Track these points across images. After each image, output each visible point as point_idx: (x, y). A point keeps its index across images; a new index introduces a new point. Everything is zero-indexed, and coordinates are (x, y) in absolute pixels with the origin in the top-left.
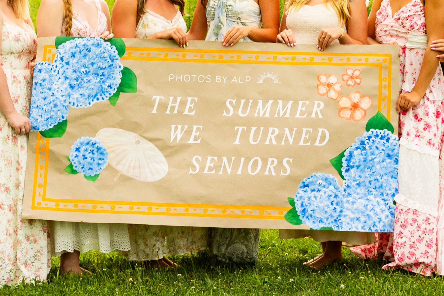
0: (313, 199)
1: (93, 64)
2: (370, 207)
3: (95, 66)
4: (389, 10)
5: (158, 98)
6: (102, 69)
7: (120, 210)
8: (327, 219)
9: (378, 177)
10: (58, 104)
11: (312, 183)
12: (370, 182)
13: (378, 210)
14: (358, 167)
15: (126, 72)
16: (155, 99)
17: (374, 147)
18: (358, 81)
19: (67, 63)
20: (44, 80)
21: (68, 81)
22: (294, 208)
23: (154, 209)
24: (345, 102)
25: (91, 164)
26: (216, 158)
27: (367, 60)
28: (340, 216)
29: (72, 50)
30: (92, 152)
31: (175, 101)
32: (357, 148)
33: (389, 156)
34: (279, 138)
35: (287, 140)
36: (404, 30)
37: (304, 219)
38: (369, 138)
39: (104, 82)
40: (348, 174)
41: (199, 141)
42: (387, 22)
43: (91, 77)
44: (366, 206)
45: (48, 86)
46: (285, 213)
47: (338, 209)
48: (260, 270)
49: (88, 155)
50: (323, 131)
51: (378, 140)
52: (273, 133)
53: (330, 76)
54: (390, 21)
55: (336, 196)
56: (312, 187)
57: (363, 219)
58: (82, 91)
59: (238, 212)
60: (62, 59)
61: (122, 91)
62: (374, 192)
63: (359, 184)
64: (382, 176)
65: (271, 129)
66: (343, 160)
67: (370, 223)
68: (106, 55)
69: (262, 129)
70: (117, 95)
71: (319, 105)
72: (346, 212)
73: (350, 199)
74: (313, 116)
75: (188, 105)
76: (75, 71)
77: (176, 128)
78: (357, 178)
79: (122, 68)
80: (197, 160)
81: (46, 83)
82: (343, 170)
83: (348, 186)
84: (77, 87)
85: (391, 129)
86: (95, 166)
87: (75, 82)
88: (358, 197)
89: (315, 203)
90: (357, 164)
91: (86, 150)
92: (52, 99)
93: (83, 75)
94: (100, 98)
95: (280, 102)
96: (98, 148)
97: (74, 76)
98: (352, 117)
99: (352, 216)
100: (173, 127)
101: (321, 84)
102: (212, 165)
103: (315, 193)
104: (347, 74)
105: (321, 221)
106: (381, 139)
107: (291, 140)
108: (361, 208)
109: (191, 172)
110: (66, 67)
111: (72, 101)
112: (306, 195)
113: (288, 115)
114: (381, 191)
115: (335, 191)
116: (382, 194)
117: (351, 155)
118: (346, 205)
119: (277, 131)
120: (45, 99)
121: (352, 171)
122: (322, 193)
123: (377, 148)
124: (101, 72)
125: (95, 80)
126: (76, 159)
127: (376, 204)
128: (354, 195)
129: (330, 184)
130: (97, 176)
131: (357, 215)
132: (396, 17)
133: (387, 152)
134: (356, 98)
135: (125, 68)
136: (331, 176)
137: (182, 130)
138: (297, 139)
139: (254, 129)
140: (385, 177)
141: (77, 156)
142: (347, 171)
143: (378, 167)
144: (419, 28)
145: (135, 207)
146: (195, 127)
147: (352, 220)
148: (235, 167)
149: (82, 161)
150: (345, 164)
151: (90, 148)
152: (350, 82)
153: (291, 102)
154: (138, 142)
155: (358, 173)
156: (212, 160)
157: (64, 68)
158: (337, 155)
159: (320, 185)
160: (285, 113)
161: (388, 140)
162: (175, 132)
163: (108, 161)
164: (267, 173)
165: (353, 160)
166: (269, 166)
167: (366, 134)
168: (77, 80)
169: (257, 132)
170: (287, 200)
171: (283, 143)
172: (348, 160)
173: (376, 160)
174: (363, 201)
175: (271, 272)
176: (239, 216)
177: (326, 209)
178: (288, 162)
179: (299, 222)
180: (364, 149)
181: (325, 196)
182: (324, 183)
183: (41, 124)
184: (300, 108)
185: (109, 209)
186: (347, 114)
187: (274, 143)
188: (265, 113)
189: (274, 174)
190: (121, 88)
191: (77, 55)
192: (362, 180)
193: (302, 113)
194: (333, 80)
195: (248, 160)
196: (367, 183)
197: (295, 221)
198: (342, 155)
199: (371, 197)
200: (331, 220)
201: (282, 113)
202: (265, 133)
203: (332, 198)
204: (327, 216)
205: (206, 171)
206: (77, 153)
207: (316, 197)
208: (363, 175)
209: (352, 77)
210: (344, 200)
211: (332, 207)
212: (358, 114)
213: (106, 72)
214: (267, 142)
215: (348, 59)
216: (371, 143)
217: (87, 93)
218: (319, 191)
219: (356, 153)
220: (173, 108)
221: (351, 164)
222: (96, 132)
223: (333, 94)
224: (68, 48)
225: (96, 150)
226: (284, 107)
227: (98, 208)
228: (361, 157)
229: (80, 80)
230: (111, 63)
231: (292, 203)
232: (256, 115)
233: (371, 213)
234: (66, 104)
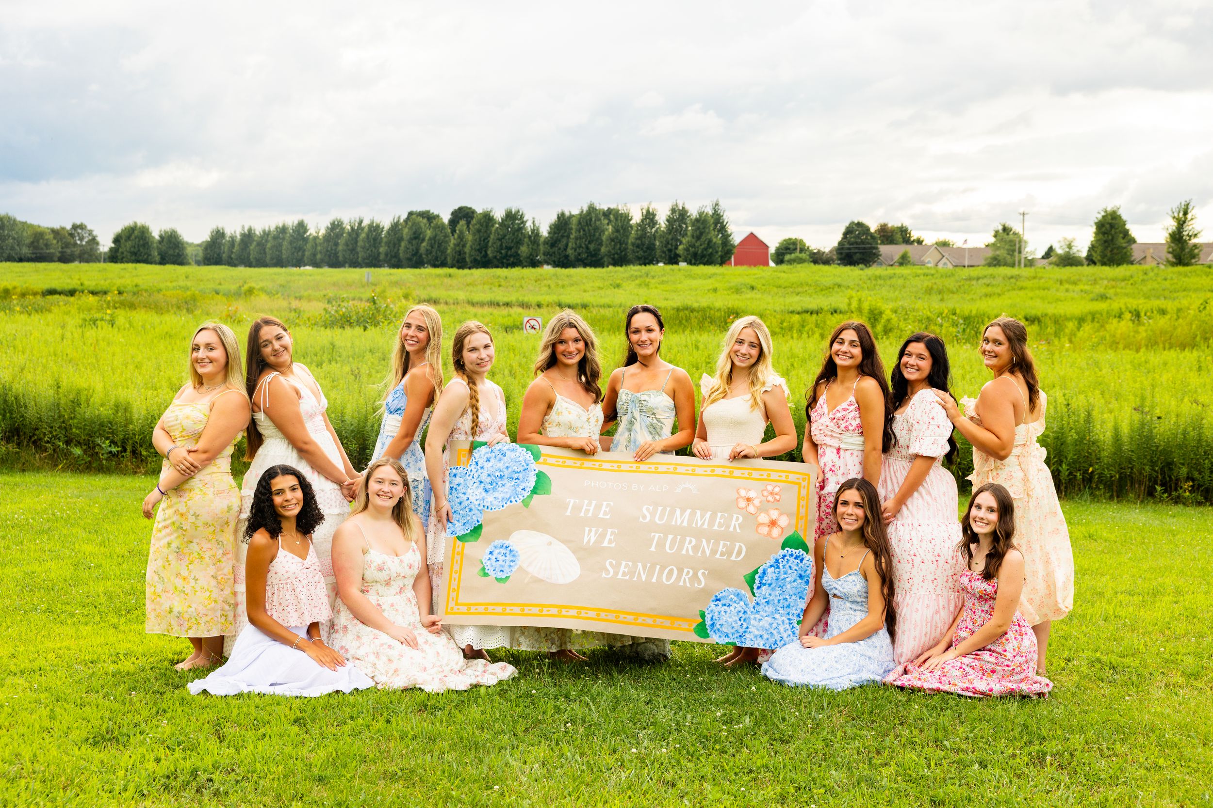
0: (723, 613)
1: (507, 468)
2: (774, 625)
3: (510, 470)
4: (825, 409)
5: (572, 501)
6: (517, 473)
7: (529, 612)
8: (733, 634)
9: (788, 597)
10: (473, 508)
11: (724, 597)
12: (779, 601)
13: (781, 629)
14: (770, 585)
15: (540, 476)
16: (569, 502)
17: (787, 566)
18: (778, 497)
19: (482, 468)
20: (459, 485)
21: (483, 485)
22: (704, 621)
23: (564, 612)
24: (763, 518)
25: (503, 566)
26: (630, 564)
27: (787, 477)
28: (745, 632)
29: (487, 455)
30: (505, 555)
31: (589, 504)
32: (771, 566)
33: (801, 576)
34: (696, 548)
35: (704, 552)
36: (839, 431)
37: (711, 633)
38: (784, 556)
39: (518, 486)
40: (759, 591)
41: (613, 545)
42: (823, 420)
43: (505, 481)
44: (771, 624)
45: (463, 491)
46: (694, 625)
47: (745, 625)
48: (669, 666)
49: (501, 558)
50: (740, 546)
51: (792, 559)
52: (690, 543)
53: (750, 490)
54: (825, 420)
55: (745, 612)
56: (723, 602)
57: (766, 636)
58: (496, 494)
59: (649, 621)
60: (477, 463)
61: (536, 493)
62: (781, 611)
63: (768, 602)
64: (791, 596)
65: (688, 539)
66: (757, 576)
67: (772, 640)
68: (521, 459)
69: (679, 537)
70: (530, 497)
71: (737, 518)
72: (751, 629)
73: (758, 616)
74: (731, 529)
75: (604, 508)
76: (489, 475)
77: (590, 531)
78: (767, 596)
79: (537, 472)
80: (611, 564)
81: (460, 487)
82: (755, 587)
83: (758, 604)
84: (491, 491)
85: (806, 550)
86: (506, 569)
87: (490, 487)
88: (765, 614)
89: (725, 618)
90: (769, 582)
91: (499, 553)
92: (466, 503)
93: (498, 479)
94: (514, 500)
95: (698, 512)
96: (511, 551)
97: (489, 480)
98: (769, 534)
99: (757, 633)
100: (587, 529)
101: (741, 497)
102: (626, 570)
103: (726, 607)
104: (766, 490)
105: (727, 636)
106: (795, 558)
107: (708, 552)
108: (767, 626)
109: (604, 575)
110: (480, 471)
111: (486, 505)
112: (716, 609)
113: (706, 526)
114: (788, 610)
115: (744, 607)
116: (788, 614)
117: (764, 573)
118: (753, 622)
119: (694, 542)
120: (460, 503)
121: (764, 588)
122: (732, 608)
123: (790, 567)
124: (515, 476)
125: (509, 484)
126: (489, 562)
127: (780, 623)
128: (762, 613)
129: (741, 600)
130: (507, 578)
131: (761, 633)
132: (831, 416)
133: (800, 572)
134: (774, 515)
135: (540, 472)
136: (743, 592)
137: (596, 533)
138: (714, 552)
139: (670, 537)
140: (794, 597)
141: (489, 559)
142: (759, 588)
143: (789, 586)
144: (854, 430)
145: (545, 609)
146: (610, 531)
147: (756, 637)
148: (650, 574)
149: (494, 564)
150: (757, 581)
151: (503, 551)
152: (770, 498)
153: (709, 513)
154: (550, 544)
155: (769, 591)
156: (627, 566)
157: (479, 473)
158: (751, 571)
159: (731, 600)
160: (703, 524)
161: (802, 560)
162: (589, 534)
163: (519, 563)
164: (681, 583)
165: (766, 578)
166: (684, 576)
167: (782, 552)
168: (491, 484)
169: (673, 541)
170: (698, 613)
171: (699, 555)
172: (761, 578)
173: (788, 580)
174: (769, 620)
175: (679, 669)
176: (649, 625)
177: (734, 625)
178: (703, 573)
179: (707, 636)
180: (778, 567)
181: (734, 612)
182: (735, 599)
183: (458, 529)
184: (718, 520)
185: (519, 612)
186: (765, 530)
187: (691, 553)
188: (682, 522)
189: (688, 585)
190: (534, 491)
191: (492, 460)
192: (771, 598)
193: (720, 525)
194: (752, 494)
195: (663, 568)
196: (776, 602)
197: (703, 634)
198: (756, 572)
199: (777, 616)
200: (736, 635)
201: (699, 523)
202: (682, 542)
203: (741, 614)
204: (733, 631)
205: (620, 576)
206: (490, 556)
207: (725, 612)
208: (773, 594)
209: (772, 493)
210: (752, 617)
211: (740, 623)
212: (776, 532)
213: (521, 476)
214: (684, 552)
215: (769, 475)
216: (785, 562)
217: (500, 496)
218: (729, 605)
219: (770, 570)
220: (587, 511)
221: (764, 581)
222: (510, 535)
223: (751, 509)
224: (483, 453)
225: (508, 552)
226: (702, 517)
227: (508, 611)
228: (774, 575)
229: (494, 484)
230: (526, 466)
231: (703, 616)
232: (673, 523)
233: (775, 632)
234: (481, 508)
